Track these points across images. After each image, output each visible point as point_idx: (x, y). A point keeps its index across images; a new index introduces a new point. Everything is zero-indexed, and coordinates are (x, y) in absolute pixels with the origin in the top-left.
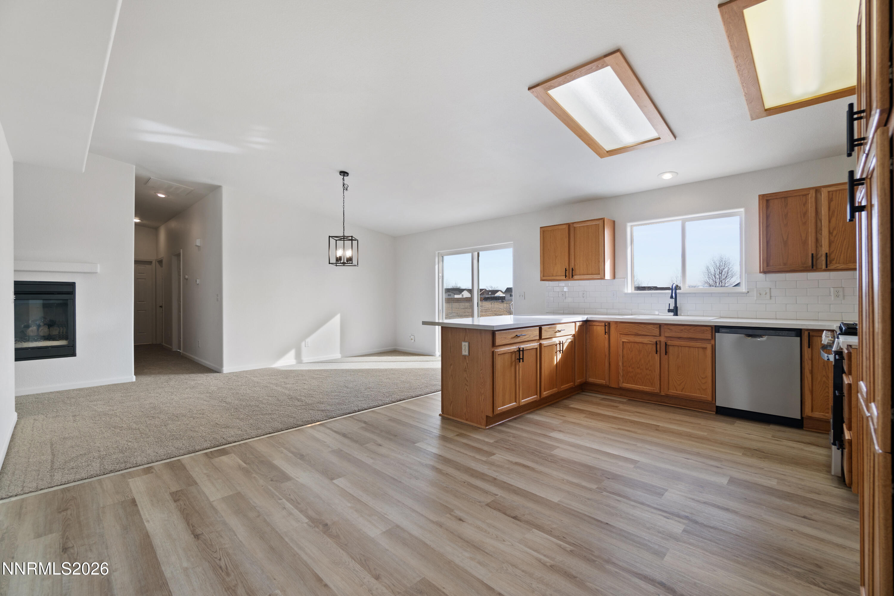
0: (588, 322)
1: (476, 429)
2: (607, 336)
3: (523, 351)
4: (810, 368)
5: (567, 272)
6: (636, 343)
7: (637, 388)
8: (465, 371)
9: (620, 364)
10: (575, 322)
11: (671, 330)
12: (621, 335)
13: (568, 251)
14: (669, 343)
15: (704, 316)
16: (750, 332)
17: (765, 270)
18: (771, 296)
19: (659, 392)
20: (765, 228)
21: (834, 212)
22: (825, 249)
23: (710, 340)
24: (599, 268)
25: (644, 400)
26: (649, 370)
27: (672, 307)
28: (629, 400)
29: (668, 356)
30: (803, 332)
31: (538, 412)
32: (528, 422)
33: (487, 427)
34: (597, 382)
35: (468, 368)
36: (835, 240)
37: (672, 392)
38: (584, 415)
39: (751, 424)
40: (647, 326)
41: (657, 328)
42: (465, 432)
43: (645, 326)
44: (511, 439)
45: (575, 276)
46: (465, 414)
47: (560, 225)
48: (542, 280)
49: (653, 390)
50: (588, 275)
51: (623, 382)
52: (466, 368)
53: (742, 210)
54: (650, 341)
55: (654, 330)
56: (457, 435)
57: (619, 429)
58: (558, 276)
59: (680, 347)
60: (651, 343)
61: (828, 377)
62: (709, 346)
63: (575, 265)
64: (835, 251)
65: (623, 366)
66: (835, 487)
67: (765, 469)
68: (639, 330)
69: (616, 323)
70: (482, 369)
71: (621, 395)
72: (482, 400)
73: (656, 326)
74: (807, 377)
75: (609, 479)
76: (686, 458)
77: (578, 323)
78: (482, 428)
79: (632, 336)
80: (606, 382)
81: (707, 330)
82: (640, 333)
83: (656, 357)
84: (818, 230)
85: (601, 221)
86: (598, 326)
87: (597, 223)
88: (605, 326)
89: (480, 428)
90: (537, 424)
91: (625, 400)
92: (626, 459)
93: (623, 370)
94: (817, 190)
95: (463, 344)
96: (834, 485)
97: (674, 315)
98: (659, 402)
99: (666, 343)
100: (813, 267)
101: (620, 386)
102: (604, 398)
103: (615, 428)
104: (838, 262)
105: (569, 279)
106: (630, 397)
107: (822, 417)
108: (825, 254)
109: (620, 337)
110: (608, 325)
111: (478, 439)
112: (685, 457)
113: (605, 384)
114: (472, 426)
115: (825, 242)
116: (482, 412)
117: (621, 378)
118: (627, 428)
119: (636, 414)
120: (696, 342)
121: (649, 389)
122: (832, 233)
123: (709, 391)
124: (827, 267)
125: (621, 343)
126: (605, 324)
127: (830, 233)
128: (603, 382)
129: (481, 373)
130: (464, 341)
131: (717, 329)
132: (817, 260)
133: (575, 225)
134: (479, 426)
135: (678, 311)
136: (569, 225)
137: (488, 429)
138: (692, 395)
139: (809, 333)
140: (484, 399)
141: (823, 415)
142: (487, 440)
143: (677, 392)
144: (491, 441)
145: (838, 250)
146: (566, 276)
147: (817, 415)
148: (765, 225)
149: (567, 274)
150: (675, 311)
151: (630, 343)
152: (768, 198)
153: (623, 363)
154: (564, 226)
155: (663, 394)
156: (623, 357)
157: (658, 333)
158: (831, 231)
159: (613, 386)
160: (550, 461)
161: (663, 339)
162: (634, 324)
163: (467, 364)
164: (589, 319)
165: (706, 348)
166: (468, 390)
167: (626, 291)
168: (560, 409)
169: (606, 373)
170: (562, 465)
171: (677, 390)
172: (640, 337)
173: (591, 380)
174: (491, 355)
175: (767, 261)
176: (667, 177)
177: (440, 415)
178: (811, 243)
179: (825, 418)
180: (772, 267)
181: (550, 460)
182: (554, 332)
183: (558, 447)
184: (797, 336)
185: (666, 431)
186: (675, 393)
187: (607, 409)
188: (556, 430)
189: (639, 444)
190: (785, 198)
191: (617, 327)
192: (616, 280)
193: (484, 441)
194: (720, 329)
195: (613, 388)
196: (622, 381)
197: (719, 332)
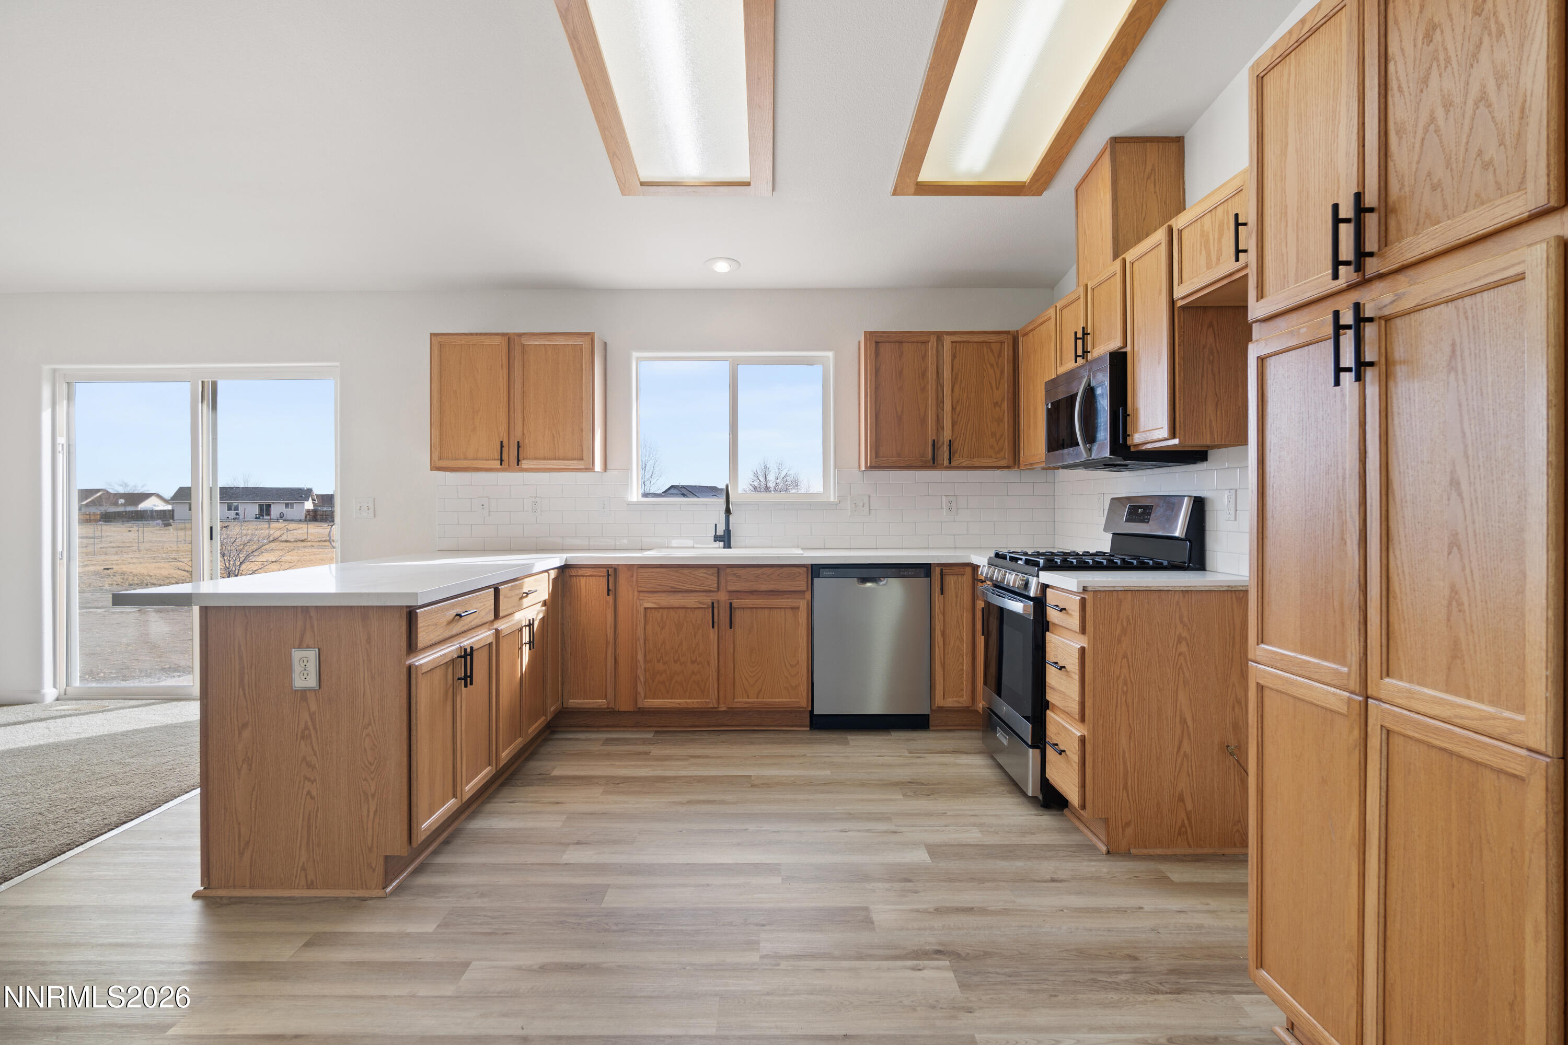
0: (567, 570)
1: (356, 905)
2: (610, 599)
3: (471, 654)
4: (942, 628)
5: (505, 449)
6: (673, 608)
7: (674, 705)
8: (303, 737)
9: (640, 657)
10: (547, 571)
11: (739, 577)
12: (641, 594)
13: (506, 399)
14: (736, 603)
15: (772, 547)
16: (865, 573)
17: (874, 464)
18: (870, 510)
19: (716, 706)
20: (873, 392)
21: (957, 374)
22: (947, 435)
23: (804, 591)
24: (582, 445)
25: (685, 727)
26: (698, 664)
27: (720, 532)
28: (656, 732)
29: (734, 631)
30: (932, 568)
31: (490, 807)
32: (486, 842)
33: (389, 889)
34: (588, 706)
35: (315, 728)
36: (959, 420)
37: (741, 701)
38: (600, 790)
39: (868, 737)
40: (693, 573)
41: (713, 574)
42: (327, 928)
43: (690, 573)
44: (478, 902)
45: (524, 462)
46: (304, 869)
47: (486, 334)
48: (435, 468)
49: (706, 702)
50: (555, 459)
51: (645, 698)
52: (306, 728)
53: (830, 354)
54: (701, 603)
55: (707, 579)
56: (308, 945)
57: (689, 802)
58: (480, 459)
59: (754, 610)
60: (702, 606)
61: (962, 638)
62: (803, 604)
63: (523, 434)
64: (958, 438)
65: (645, 661)
66: (1036, 815)
67: (949, 813)
68: (679, 582)
69: (630, 567)
70: (370, 724)
71: (637, 726)
72: (372, 814)
73: (711, 571)
74: (938, 643)
75: (763, 925)
76: (841, 831)
77: (552, 571)
78: (371, 898)
79: (664, 595)
80: (608, 703)
81: (800, 574)
82: (680, 587)
83: (712, 636)
84: (940, 402)
85: (588, 339)
86: (591, 576)
87: (578, 342)
88: (608, 575)
89: (364, 899)
90: (511, 839)
91: (650, 736)
92: (757, 869)
93: (645, 669)
94: (939, 335)
95: (297, 654)
96: (1032, 813)
97: (724, 548)
98: (713, 726)
99: (731, 604)
100: (933, 463)
101: (640, 705)
102: (607, 739)
103: (681, 803)
104: (961, 456)
105: (509, 469)
106: (656, 727)
107: (956, 705)
108: (948, 442)
109: (638, 599)
110: (611, 573)
111: (382, 934)
112: (839, 829)
113: (605, 706)
114: (336, 899)
115: (947, 424)
116: (371, 850)
117: (641, 689)
118: (702, 797)
119: (692, 761)
120: (781, 597)
121: (698, 702)
122: (955, 408)
123: (804, 689)
124: (950, 463)
125: (642, 610)
126: (608, 571)
127: (953, 409)
128: (600, 703)
129: (368, 735)
130: (300, 647)
131: (816, 570)
132: (938, 450)
133: (525, 341)
134: (360, 893)
135: (732, 537)
136: (510, 339)
137: (392, 893)
138: (775, 702)
139: (942, 570)
140: (376, 812)
141: (956, 701)
142: (412, 928)
143: (750, 700)
144: (429, 927)
145: (962, 435)
146: (502, 460)
147: (951, 702)
148: (874, 386)
149: (505, 457)
150: (725, 539)
151: (660, 610)
152: (878, 340)
153: (645, 656)
154: (497, 340)
155: (724, 709)
156: (645, 643)
157: (714, 585)
158: (954, 407)
159: (623, 709)
160: (615, 931)
161: (723, 597)
162: (668, 569)
163: (312, 715)
164: (571, 562)
165: (798, 608)
166: (314, 793)
167: (629, 500)
168: (536, 788)
169: (608, 683)
170: (652, 930)
171: (748, 697)
172: (680, 594)
173: (574, 702)
174: (404, 677)
175: (876, 448)
176: (722, 267)
177: (196, 896)
178: (932, 422)
179: (961, 705)
180: (882, 459)
181: (615, 928)
182: (519, 597)
183: (608, 886)
184: (926, 576)
185: (769, 785)
186: (746, 703)
187: (633, 763)
188: (569, 844)
189: (752, 827)
190: (900, 342)
191: (632, 576)
192: (608, 472)
193: (408, 934)
194: (821, 570)
195: (625, 712)
196: (643, 694)
197: (818, 577)
